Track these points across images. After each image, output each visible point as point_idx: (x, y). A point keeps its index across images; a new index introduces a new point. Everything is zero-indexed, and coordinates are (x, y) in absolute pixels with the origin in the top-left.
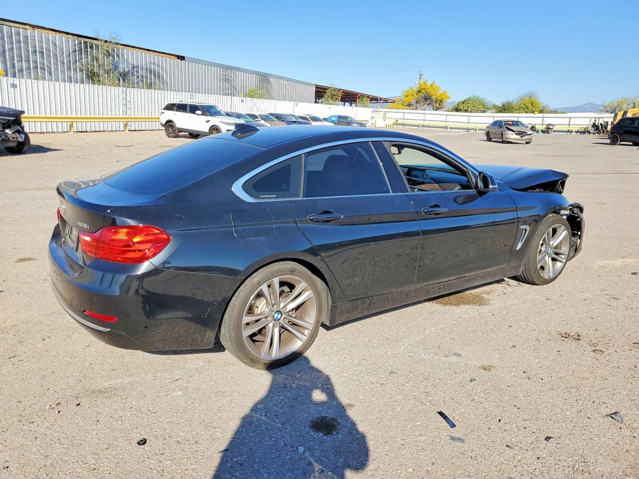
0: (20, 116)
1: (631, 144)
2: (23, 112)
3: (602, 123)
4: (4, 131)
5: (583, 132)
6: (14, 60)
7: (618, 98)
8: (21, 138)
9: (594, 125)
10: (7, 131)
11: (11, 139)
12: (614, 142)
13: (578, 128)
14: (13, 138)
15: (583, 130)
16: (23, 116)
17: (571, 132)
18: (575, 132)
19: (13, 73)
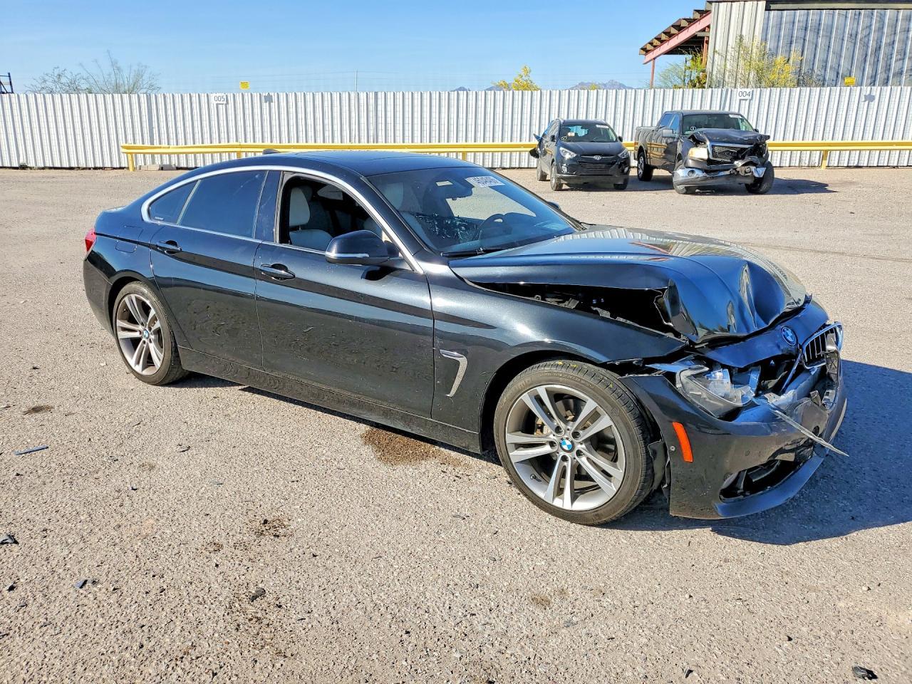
0: (764, 143)
2: (768, 137)
4: (732, 162)
6: (891, 58)
8: (759, 172)
10: (736, 163)
11: (742, 173)
14: (746, 172)
16: (767, 142)
19: (884, 79)
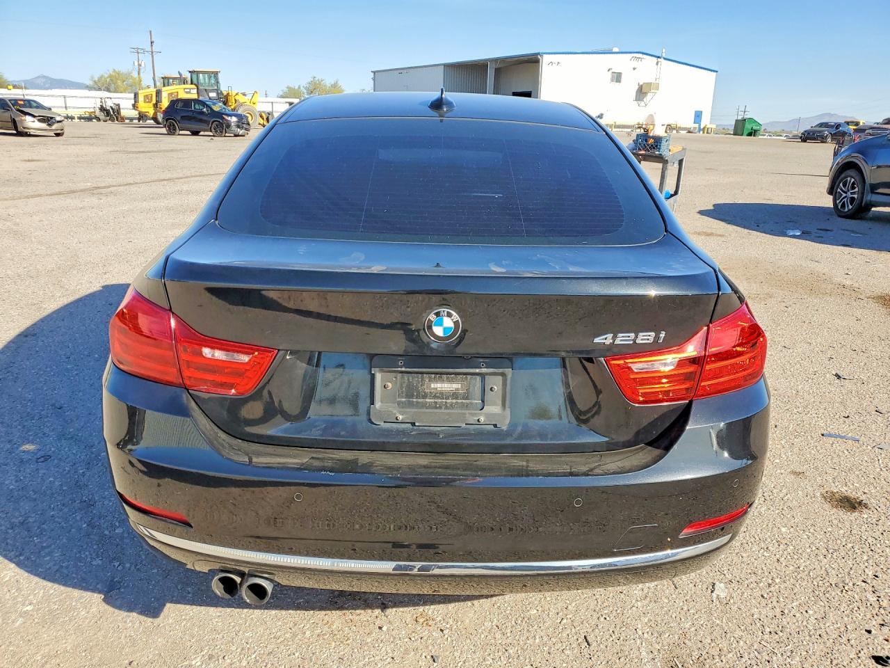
1: (188, 133)
3: (112, 105)
5: (89, 119)
7: (108, 70)
9: (102, 109)
12: (172, 131)
13: (81, 112)
15: (87, 115)
17: (72, 118)
18: (80, 118)
